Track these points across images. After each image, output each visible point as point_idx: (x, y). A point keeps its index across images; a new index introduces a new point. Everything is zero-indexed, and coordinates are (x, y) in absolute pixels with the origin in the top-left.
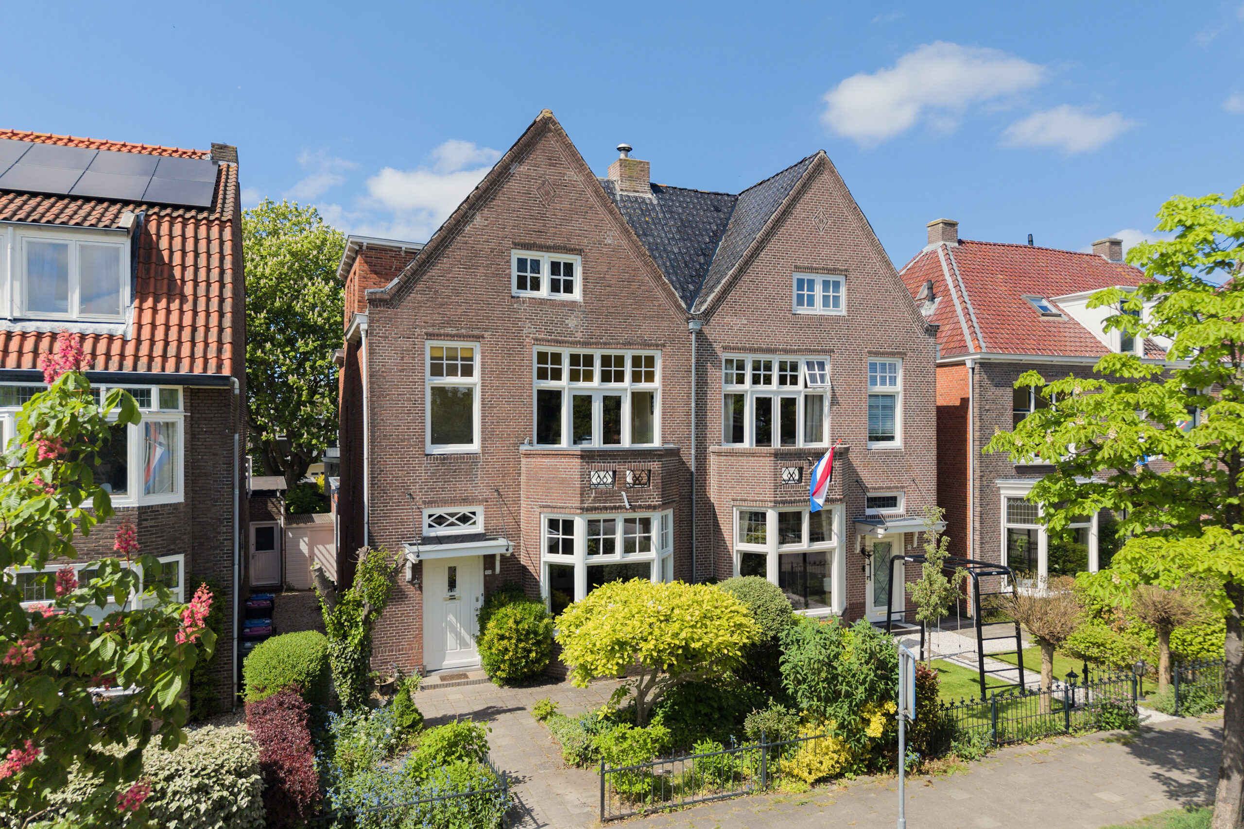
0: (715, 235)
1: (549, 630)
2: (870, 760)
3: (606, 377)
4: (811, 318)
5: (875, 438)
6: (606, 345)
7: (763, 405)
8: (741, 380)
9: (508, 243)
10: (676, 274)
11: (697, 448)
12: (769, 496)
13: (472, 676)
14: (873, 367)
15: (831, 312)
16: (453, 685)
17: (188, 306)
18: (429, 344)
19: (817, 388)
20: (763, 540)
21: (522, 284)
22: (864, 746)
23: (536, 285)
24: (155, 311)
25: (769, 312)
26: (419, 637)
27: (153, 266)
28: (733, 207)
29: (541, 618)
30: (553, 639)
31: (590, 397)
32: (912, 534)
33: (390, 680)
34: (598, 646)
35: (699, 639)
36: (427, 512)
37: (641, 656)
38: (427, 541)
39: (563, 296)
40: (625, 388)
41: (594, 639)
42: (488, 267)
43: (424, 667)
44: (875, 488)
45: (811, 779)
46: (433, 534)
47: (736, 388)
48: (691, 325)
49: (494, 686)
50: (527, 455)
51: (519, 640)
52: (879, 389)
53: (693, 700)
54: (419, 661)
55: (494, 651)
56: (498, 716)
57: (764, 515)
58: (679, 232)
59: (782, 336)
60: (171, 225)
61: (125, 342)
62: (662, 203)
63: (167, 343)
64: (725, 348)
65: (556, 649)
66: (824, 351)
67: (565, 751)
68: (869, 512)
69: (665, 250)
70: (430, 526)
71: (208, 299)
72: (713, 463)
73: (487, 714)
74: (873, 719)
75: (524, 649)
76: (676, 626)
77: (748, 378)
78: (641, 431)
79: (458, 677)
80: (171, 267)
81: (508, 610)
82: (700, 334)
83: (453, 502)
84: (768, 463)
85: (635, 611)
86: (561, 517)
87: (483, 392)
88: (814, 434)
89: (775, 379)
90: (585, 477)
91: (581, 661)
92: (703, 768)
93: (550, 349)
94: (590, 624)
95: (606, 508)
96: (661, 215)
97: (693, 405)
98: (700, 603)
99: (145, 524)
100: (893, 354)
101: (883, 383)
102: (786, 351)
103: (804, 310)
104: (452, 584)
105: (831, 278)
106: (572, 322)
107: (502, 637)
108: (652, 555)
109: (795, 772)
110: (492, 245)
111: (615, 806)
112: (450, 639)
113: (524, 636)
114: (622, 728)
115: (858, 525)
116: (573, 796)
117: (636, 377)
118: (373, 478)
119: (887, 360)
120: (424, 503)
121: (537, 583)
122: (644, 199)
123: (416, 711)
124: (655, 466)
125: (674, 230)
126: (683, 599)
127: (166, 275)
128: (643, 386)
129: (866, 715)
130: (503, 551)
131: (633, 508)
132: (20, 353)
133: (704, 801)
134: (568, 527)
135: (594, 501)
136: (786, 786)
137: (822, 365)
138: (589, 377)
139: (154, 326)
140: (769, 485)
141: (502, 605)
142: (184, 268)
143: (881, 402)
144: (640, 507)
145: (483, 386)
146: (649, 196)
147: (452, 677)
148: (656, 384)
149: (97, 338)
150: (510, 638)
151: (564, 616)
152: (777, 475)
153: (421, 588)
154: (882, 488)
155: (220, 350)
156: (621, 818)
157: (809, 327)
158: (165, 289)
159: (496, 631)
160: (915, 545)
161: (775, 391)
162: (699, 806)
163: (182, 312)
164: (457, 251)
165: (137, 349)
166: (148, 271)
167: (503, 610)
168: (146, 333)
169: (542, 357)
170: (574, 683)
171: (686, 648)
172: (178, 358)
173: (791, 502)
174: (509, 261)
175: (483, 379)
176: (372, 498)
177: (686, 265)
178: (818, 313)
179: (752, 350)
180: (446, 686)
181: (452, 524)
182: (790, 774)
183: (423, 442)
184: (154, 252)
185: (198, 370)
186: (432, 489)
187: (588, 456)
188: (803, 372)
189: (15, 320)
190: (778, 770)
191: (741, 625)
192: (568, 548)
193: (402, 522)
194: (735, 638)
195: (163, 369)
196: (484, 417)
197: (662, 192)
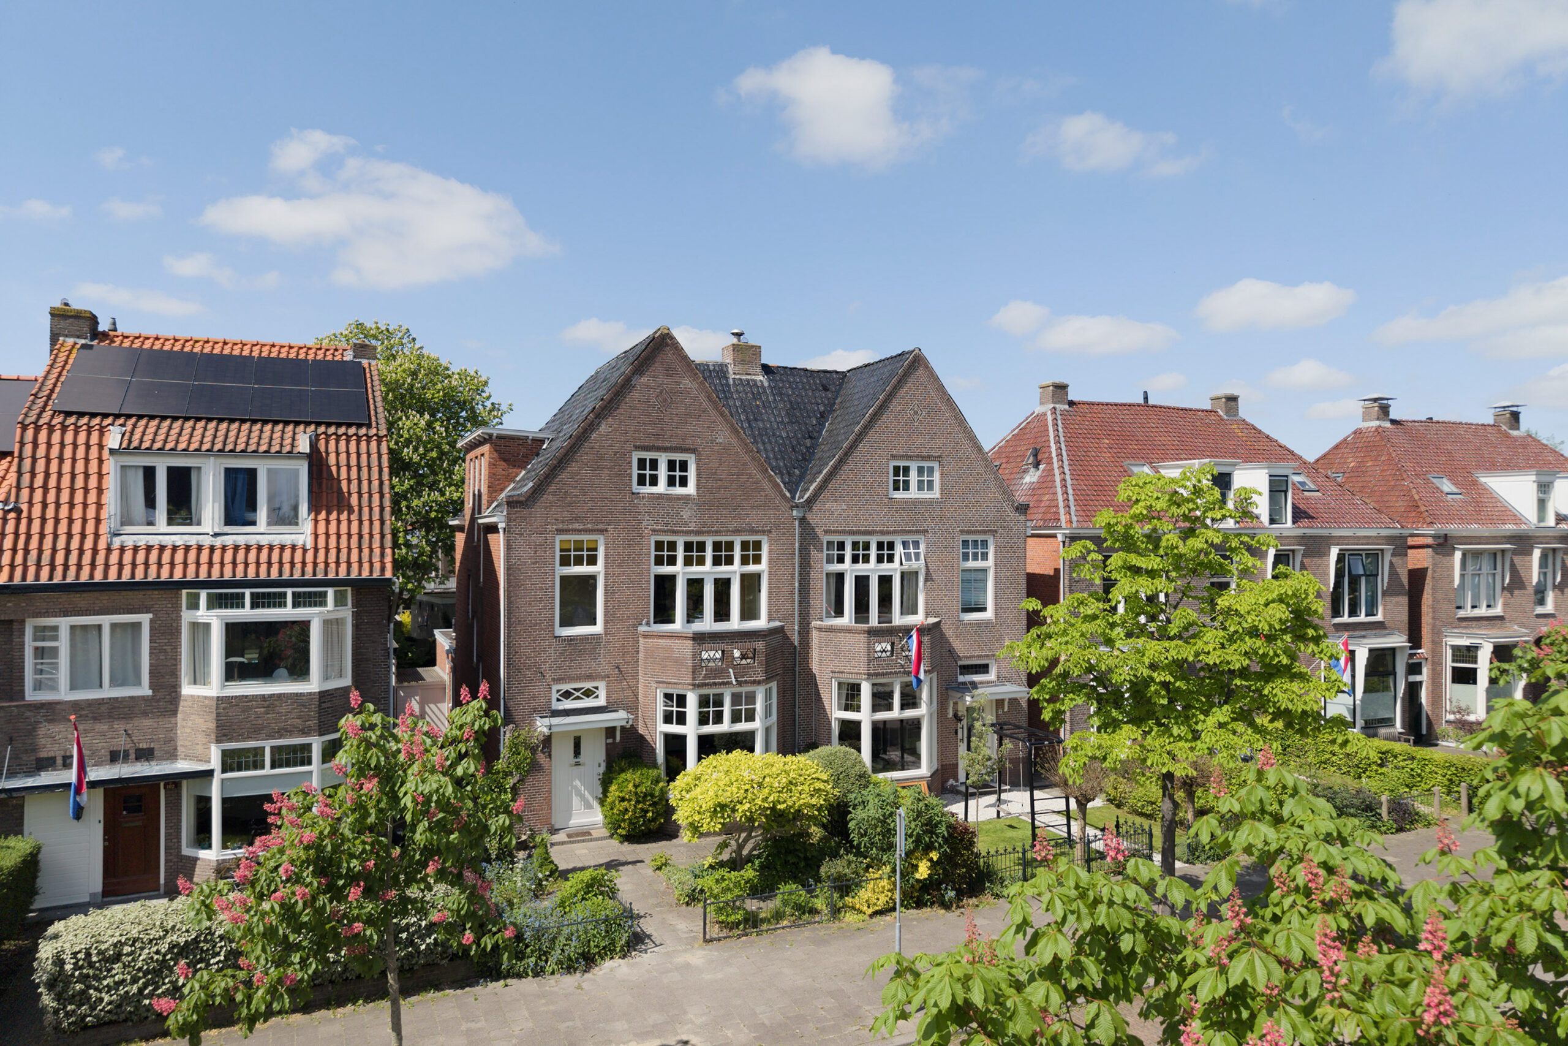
0: (822, 416)
1: (664, 793)
2: (918, 897)
3: (717, 561)
4: (906, 502)
5: (967, 610)
6: (717, 533)
7: (862, 582)
8: (841, 559)
9: (631, 446)
10: (784, 459)
11: (800, 624)
12: (863, 669)
13: (595, 834)
14: (965, 543)
15: (926, 495)
16: (578, 842)
17: (354, 517)
18: (558, 538)
19: (914, 565)
20: (858, 709)
21: (641, 481)
22: (913, 886)
23: (654, 481)
24: (328, 522)
25: (867, 497)
26: (548, 800)
27: (325, 481)
28: (841, 385)
29: (657, 782)
30: (667, 801)
31: (702, 579)
32: (1003, 700)
33: (524, 838)
34: (704, 808)
35: (785, 802)
36: (555, 688)
37: (738, 816)
38: (556, 713)
39: (678, 490)
40: (735, 570)
41: (700, 802)
42: (611, 468)
43: (552, 826)
44: (966, 657)
45: (870, 911)
46: (561, 708)
47: (837, 567)
48: (795, 513)
49: (615, 842)
50: (645, 636)
51: (638, 802)
52: (971, 564)
53: (783, 851)
54: (548, 821)
55: (615, 811)
56: (621, 868)
57: (859, 685)
58: (788, 414)
59: (880, 518)
60: (337, 441)
61: (305, 551)
62: (773, 385)
63: (339, 550)
64: (826, 532)
65: (671, 810)
66: (918, 532)
67: (677, 893)
68: (961, 679)
69: (774, 435)
70: (558, 700)
71: (371, 509)
72: (815, 637)
73: (613, 865)
74: (920, 864)
75: (642, 810)
76: (766, 791)
77: (848, 558)
78: (749, 611)
79: (583, 835)
80: (339, 481)
81: (628, 775)
82: (803, 520)
83: (579, 679)
84: (863, 638)
85: (734, 779)
86: (675, 692)
87: (606, 579)
88: (909, 608)
89: (873, 558)
90: (696, 655)
91: (690, 820)
92: (785, 903)
93: (666, 538)
94: (698, 790)
95: (715, 684)
96: (771, 398)
97: (797, 585)
98: (787, 773)
99: (324, 705)
100: (984, 532)
101: (975, 558)
102: (883, 533)
103: (900, 495)
104: (577, 752)
105: (926, 464)
106: (686, 514)
107: (623, 799)
108: (756, 724)
109: (857, 906)
110: (615, 449)
111: (714, 931)
112: (576, 801)
113: (641, 798)
114: (722, 872)
115: (950, 693)
116: (682, 926)
117: (745, 561)
118: (508, 659)
119: (979, 538)
120: (553, 680)
121: (654, 750)
122: (755, 381)
123: (552, 862)
124: (760, 645)
125: (783, 413)
126: (774, 769)
127: (335, 489)
128: (752, 568)
129: (915, 862)
130: (624, 723)
131: (739, 683)
132: (222, 564)
133: (783, 928)
134: (682, 700)
135: (705, 677)
136: (850, 917)
137: (916, 544)
138: (701, 561)
139: (327, 535)
140: (864, 659)
141: (623, 770)
142: (349, 481)
143: (973, 576)
144: (746, 682)
145: (606, 574)
146: (761, 378)
147: (578, 835)
148: (763, 567)
149: (282, 548)
150: (630, 800)
151: (677, 783)
152: (870, 650)
153: (550, 756)
154: (973, 657)
155: (382, 555)
156: (719, 940)
157: (904, 509)
158: (335, 502)
159: (617, 794)
160: (1006, 709)
161: (872, 569)
162: (779, 931)
163: (349, 522)
164: (585, 455)
165: (315, 557)
166: (320, 485)
167: (623, 775)
168: (321, 543)
169: (659, 546)
170: (686, 840)
171: (773, 809)
172: (349, 564)
173: (883, 674)
174: (630, 462)
175: (606, 567)
176: (508, 676)
177: (794, 450)
178: (913, 496)
179: (851, 533)
180: (573, 842)
181: (578, 698)
182: (853, 908)
183: (553, 626)
184: (324, 468)
185: (365, 574)
186: (560, 668)
187: (700, 638)
188: (899, 550)
189: (216, 535)
190: (845, 906)
191: (819, 789)
192: (681, 719)
193: (534, 698)
194: (814, 801)
195: (337, 574)
196: (606, 601)
197: (774, 373)
